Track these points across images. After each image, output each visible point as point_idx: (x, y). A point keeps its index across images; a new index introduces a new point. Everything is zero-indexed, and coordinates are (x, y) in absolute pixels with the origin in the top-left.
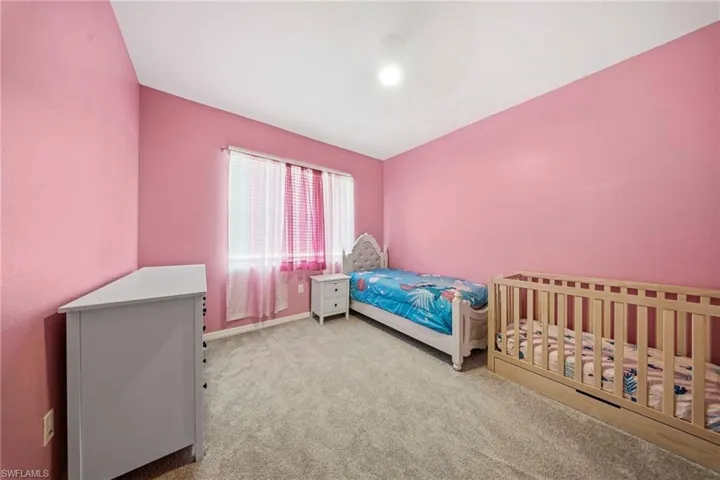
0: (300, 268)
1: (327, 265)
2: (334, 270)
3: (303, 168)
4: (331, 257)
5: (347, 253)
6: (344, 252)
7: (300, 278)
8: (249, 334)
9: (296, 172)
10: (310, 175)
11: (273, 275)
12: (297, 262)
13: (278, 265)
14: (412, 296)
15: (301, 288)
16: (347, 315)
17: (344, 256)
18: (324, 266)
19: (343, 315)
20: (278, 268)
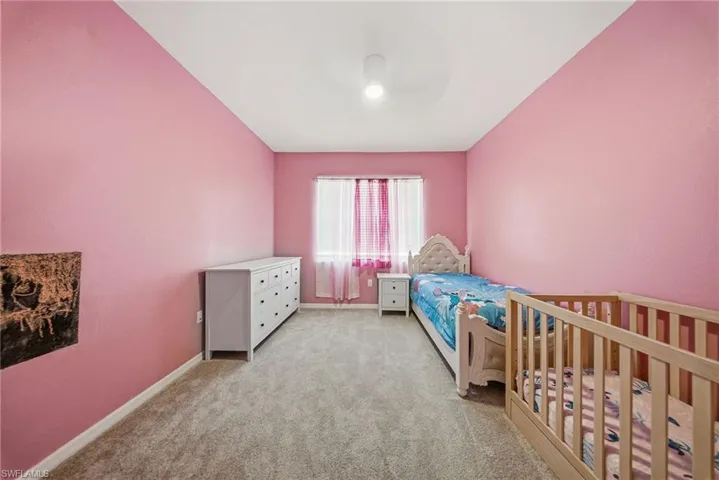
0: (367, 265)
1: (393, 263)
2: (401, 269)
3: (370, 180)
4: (397, 257)
5: (413, 255)
6: (410, 253)
7: (369, 274)
8: (329, 310)
9: (364, 184)
10: (376, 185)
11: (346, 268)
12: (364, 261)
13: (350, 261)
14: (437, 302)
15: (370, 282)
16: (407, 314)
17: (410, 257)
18: (389, 265)
19: (403, 313)
20: (350, 265)
